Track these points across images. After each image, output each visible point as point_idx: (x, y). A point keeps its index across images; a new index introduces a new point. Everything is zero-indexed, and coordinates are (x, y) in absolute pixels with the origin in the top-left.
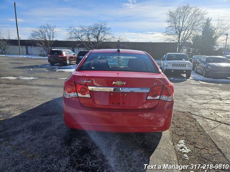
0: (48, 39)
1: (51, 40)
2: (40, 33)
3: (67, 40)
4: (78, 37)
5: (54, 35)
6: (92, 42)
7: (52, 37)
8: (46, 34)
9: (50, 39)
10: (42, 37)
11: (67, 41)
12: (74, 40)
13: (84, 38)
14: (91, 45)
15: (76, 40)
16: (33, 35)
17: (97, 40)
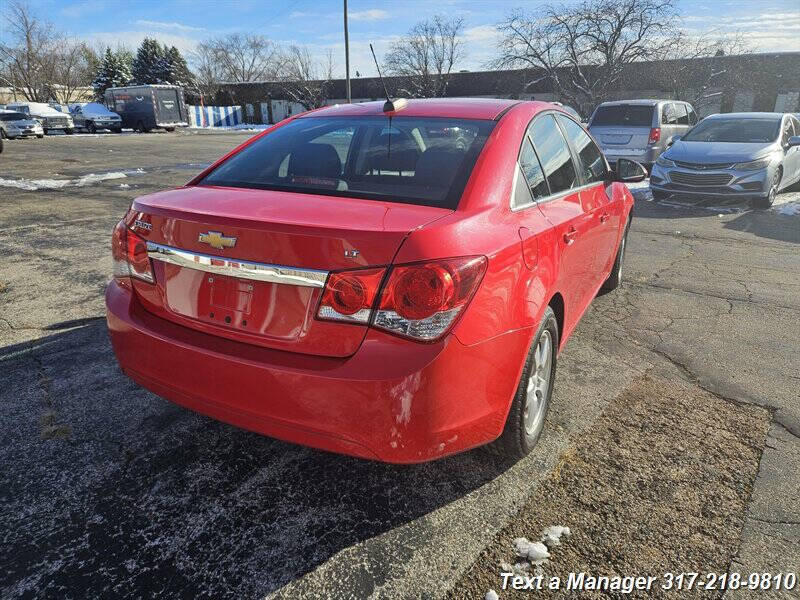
0: (433, 71)
1: (444, 72)
2: (413, 51)
3: (495, 69)
4: (533, 53)
5: (455, 55)
6: (585, 69)
7: (446, 62)
8: (430, 52)
9: (440, 71)
10: (418, 66)
11: (494, 72)
12: (518, 66)
13: (558, 56)
14: (580, 81)
15: (526, 65)
16: (392, 61)
17: (609, 57)
